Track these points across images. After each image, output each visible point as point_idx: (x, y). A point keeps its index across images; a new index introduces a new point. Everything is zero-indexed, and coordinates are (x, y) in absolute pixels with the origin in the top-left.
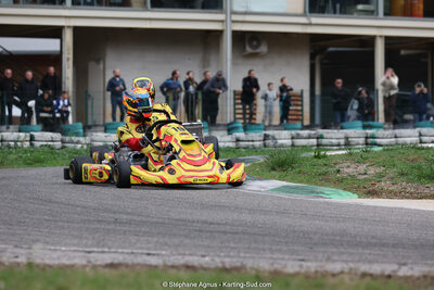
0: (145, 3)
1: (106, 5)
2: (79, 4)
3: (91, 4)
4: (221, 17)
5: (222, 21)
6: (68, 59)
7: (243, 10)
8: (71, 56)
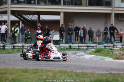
0: (87, 4)
1: (74, 5)
2: (65, 5)
3: (70, 5)
4: (111, 9)
5: (111, 10)
6: (62, 22)
7: (118, 6)
8: (63, 21)
